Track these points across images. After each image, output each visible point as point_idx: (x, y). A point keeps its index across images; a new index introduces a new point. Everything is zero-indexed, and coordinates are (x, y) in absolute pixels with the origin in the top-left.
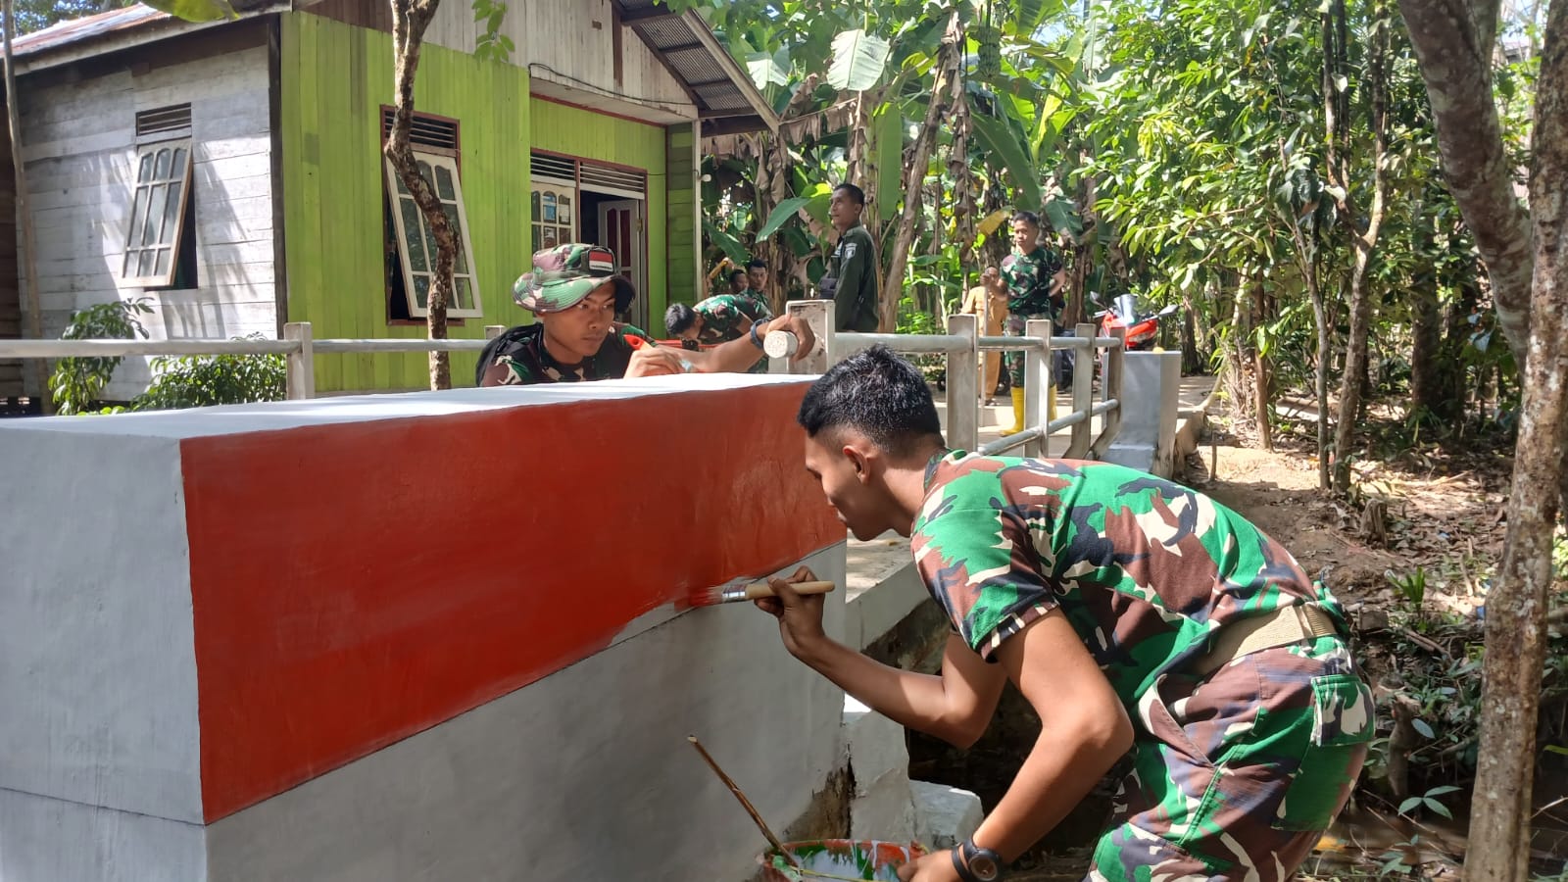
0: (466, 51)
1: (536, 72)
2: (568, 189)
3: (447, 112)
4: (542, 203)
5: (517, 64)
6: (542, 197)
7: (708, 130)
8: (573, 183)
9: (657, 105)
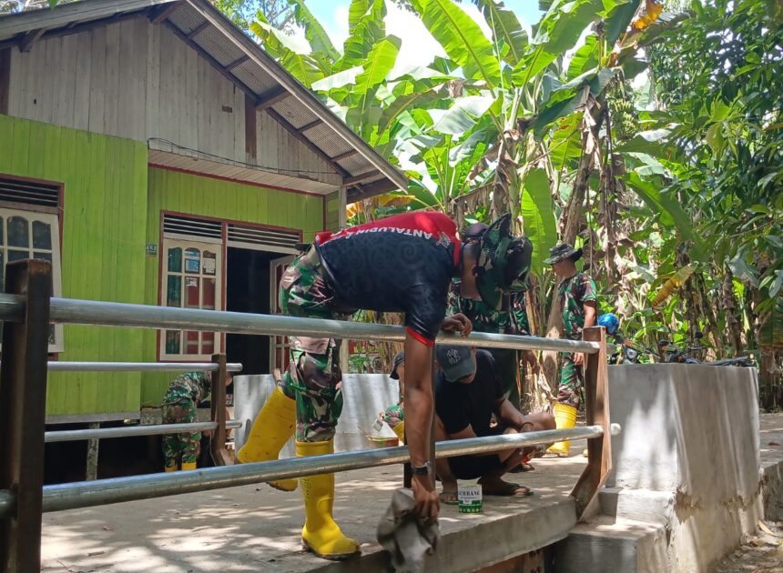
0: (76, 127)
1: (153, 145)
2: (216, 246)
3: (50, 176)
4: (184, 257)
5: (135, 138)
6: (184, 252)
7: (353, 195)
8: (221, 241)
9: (296, 174)
